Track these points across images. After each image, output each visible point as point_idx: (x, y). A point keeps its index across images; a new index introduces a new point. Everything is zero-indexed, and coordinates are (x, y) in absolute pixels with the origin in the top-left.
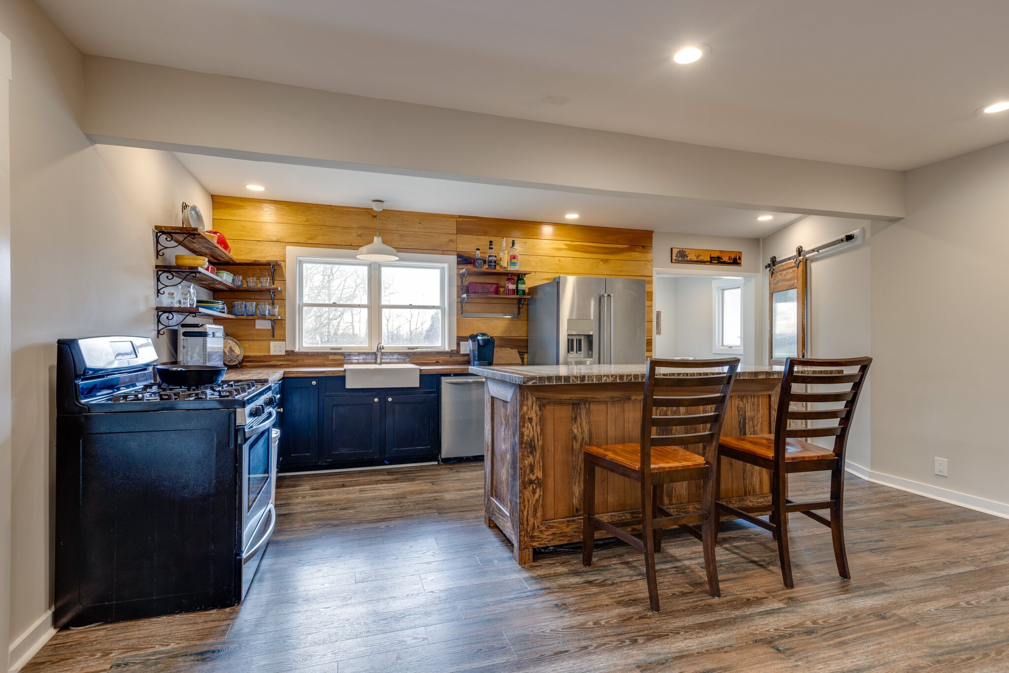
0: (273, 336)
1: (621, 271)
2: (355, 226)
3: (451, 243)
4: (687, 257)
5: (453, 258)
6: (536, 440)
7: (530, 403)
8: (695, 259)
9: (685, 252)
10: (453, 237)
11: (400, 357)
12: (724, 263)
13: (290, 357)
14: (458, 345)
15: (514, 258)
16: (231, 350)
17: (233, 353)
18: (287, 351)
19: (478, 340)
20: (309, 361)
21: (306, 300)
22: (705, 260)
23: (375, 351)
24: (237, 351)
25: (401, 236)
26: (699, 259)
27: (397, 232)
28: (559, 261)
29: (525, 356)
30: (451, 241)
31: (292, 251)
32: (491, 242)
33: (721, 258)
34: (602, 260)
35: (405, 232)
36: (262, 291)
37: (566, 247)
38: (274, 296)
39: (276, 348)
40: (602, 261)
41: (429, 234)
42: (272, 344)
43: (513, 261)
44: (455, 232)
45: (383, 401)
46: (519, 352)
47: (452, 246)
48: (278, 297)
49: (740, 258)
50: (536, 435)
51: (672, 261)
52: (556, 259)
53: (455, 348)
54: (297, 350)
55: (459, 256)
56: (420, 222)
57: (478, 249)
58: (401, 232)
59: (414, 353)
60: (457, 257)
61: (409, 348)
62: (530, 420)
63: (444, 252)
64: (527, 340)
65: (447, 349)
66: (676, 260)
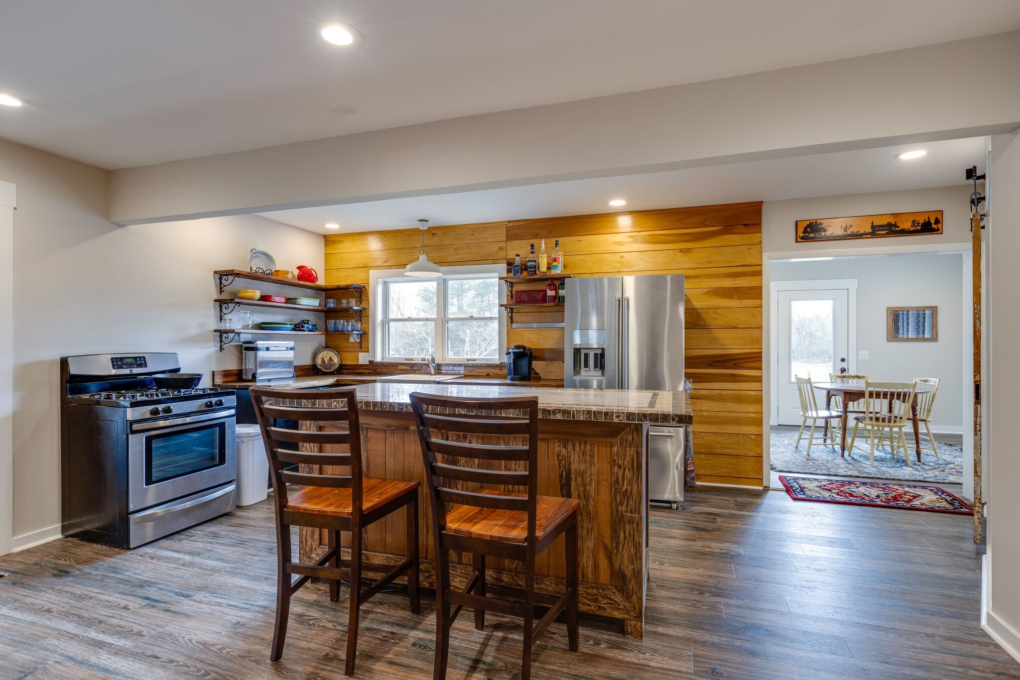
0: (361, 348)
1: (710, 262)
2: (418, 246)
3: (501, 251)
4: (825, 231)
5: (503, 267)
8: (842, 232)
9: (821, 224)
10: (503, 245)
11: (455, 369)
12: (904, 232)
13: (371, 367)
15: (555, 261)
16: (331, 359)
17: (331, 362)
18: (370, 361)
20: (384, 370)
21: (394, 316)
22: (862, 232)
24: (336, 360)
25: (456, 249)
26: (849, 232)
27: (453, 246)
28: (622, 257)
30: (501, 248)
31: (373, 275)
32: (532, 246)
33: (895, 226)
34: (681, 251)
35: (459, 246)
37: (631, 240)
38: (362, 315)
39: (363, 358)
41: (481, 244)
42: (360, 354)
43: (553, 264)
44: (504, 238)
47: (502, 254)
48: (364, 316)
49: (937, 221)
51: (797, 241)
54: (377, 361)
55: (509, 264)
56: (472, 233)
57: (518, 255)
58: (455, 246)
59: (467, 366)
60: (507, 265)
61: (468, 360)
63: (495, 262)
65: (497, 361)
66: (803, 238)
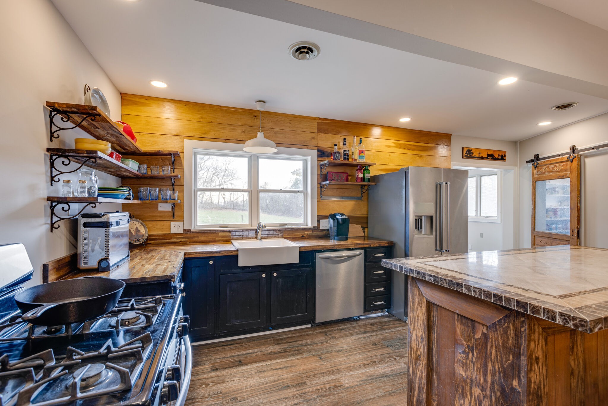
0: (173, 217)
1: (430, 164)
2: (240, 124)
3: (313, 140)
4: (473, 154)
5: (315, 152)
6: (542, 386)
7: (537, 335)
8: (477, 156)
10: (315, 135)
11: (275, 233)
12: (496, 159)
13: (188, 235)
14: (318, 222)
15: (362, 153)
16: (137, 230)
17: (139, 233)
18: (184, 230)
19: (338, 219)
20: (203, 238)
21: (200, 185)
22: (484, 157)
23: (256, 228)
24: (143, 231)
25: (276, 133)
26: (480, 156)
27: (273, 130)
28: (390, 155)
29: (366, 230)
30: (313, 138)
31: (189, 145)
32: (345, 139)
33: (494, 155)
35: (279, 130)
36: (164, 178)
37: (394, 145)
38: (174, 182)
39: (176, 227)
40: (418, 156)
41: (298, 132)
42: (172, 223)
43: (362, 155)
44: (316, 131)
45: (269, 276)
46: (362, 227)
47: (314, 143)
48: (177, 183)
49: (505, 156)
50: (542, 379)
51: (463, 157)
52: (388, 154)
53: (316, 224)
54: (193, 229)
55: (319, 151)
56: (290, 122)
57: (336, 145)
58: (275, 130)
59: (286, 230)
61: (281, 225)
62: (537, 358)
63: (308, 147)
64: (367, 218)
65: (309, 225)
66: (466, 156)
